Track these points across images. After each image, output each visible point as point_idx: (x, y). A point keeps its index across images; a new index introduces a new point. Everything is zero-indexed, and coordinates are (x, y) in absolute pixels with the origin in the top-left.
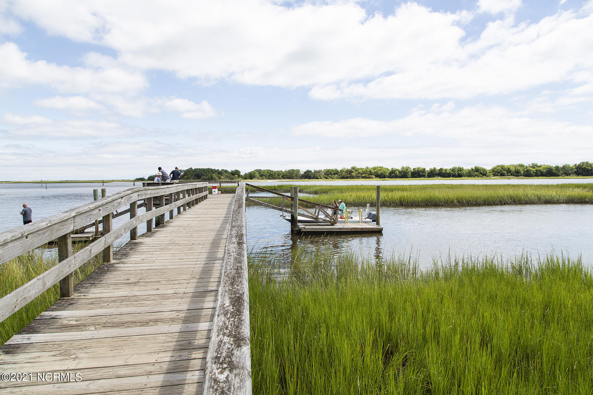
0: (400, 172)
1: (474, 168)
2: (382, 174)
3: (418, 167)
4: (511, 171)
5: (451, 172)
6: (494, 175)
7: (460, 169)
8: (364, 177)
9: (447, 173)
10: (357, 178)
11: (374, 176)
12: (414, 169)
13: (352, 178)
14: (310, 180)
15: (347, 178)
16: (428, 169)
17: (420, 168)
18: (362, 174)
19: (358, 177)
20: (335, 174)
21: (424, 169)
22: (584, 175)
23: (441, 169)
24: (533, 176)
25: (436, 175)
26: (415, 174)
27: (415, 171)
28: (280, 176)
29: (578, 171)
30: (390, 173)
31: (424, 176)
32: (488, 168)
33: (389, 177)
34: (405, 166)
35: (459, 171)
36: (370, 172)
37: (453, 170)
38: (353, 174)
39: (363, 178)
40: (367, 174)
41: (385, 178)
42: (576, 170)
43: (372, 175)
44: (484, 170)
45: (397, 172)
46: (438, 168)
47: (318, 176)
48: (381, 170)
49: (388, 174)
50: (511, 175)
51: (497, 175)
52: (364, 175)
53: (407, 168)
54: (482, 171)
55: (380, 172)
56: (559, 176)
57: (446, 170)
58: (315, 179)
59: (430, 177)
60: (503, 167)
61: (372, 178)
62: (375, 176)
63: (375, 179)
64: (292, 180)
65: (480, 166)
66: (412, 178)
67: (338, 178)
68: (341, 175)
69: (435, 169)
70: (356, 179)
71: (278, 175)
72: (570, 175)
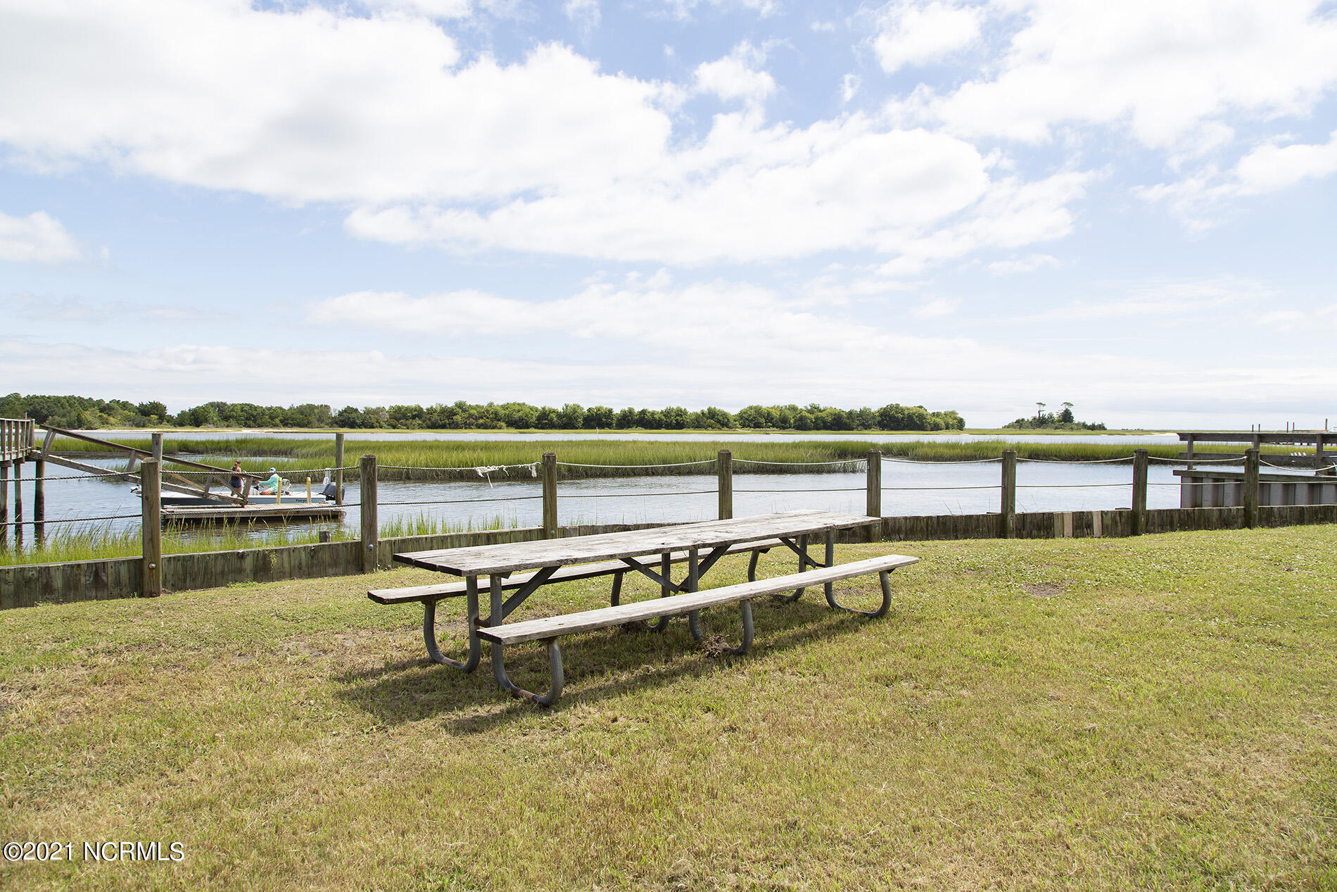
0: (559, 415)
1: (706, 410)
2: (521, 419)
3: (598, 405)
4: (772, 419)
5: (663, 417)
6: (743, 426)
7: (681, 413)
8: (482, 425)
9: (654, 419)
10: (466, 428)
11: (503, 424)
12: (589, 410)
13: (455, 426)
14: (352, 430)
15: (443, 427)
16: (617, 411)
17: (601, 407)
18: (477, 419)
19: (467, 426)
20: (414, 417)
21: (610, 411)
22: (892, 429)
23: (643, 412)
24: (810, 429)
25: (634, 423)
26: (591, 420)
27: (593, 415)
28: (277, 421)
29: (883, 420)
30: (539, 418)
31: (609, 426)
32: (733, 411)
33: (536, 427)
34: (571, 403)
35: (678, 415)
36: (496, 414)
37: (667, 413)
38: (458, 418)
39: (479, 427)
40: (488, 418)
41: (528, 428)
42: (879, 419)
43: (499, 420)
44: (725, 415)
45: (553, 415)
46: (637, 409)
47: (374, 421)
48: (519, 411)
49: (535, 419)
50: (773, 426)
51: (749, 426)
52: (481, 421)
53: (575, 409)
54: (721, 418)
55: (517, 416)
56: (852, 429)
57: (653, 414)
58: (366, 427)
59: (622, 428)
60: (758, 410)
61: (500, 428)
62: (506, 423)
63: (505, 430)
64: (310, 430)
65: (718, 408)
66: (586, 428)
67: (421, 427)
68: (430, 420)
69: (631, 411)
70: (464, 430)
71: (272, 418)
72: (870, 428)
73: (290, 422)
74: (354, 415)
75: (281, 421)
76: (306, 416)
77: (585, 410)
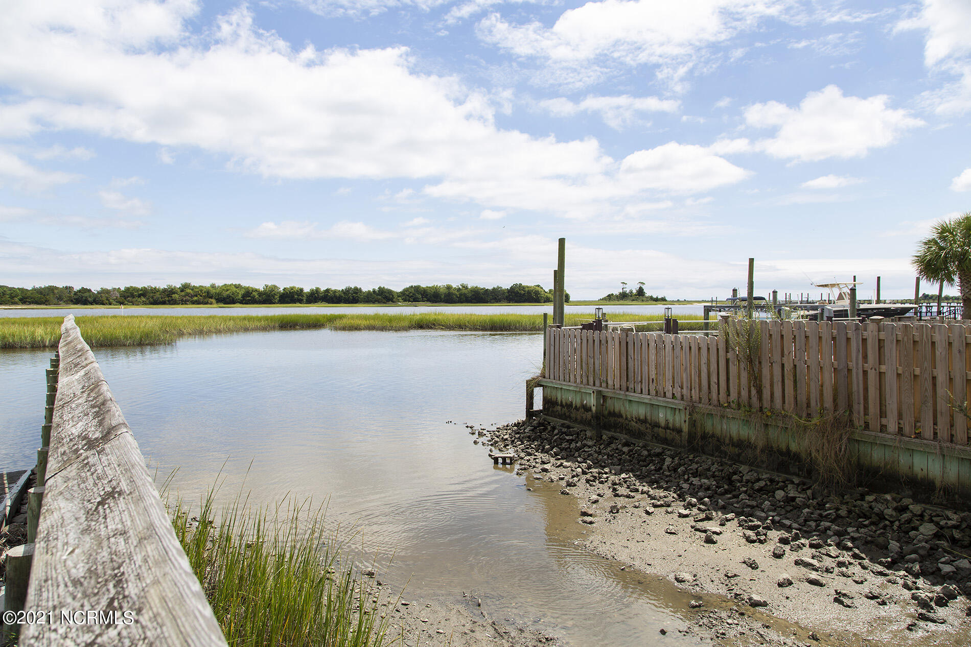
0: (261, 294)
1: (377, 289)
2: (229, 296)
3: (292, 285)
4: (427, 295)
5: (343, 295)
6: (405, 300)
7: (357, 291)
8: (196, 301)
9: (335, 296)
10: (182, 304)
11: (213, 301)
12: (284, 289)
13: (173, 302)
14: (86, 306)
15: (164, 303)
16: (307, 290)
17: (294, 287)
18: (192, 296)
19: (183, 302)
20: (139, 296)
21: (302, 290)
22: (516, 302)
23: (327, 291)
24: (455, 302)
25: (320, 299)
26: (286, 297)
27: (287, 293)
28: (16, 299)
29: (510, 295)
30: (244, 296)
31: (300, 301)
33: (241, 303)
34: (270, 284)
35: (355, 293)
36: (208, 292)
37: (347, 291)
38: (176, 296)
39: (193, 303)
40: (201, 296)
41: (234, 303)
42: (507, 294)
43: (211, 298)
44: (390, 292)
45: (255, 293)
46: (323, 288)
47: (104, 299)
48: (227, 290)
49: (240, 296)
50: (427, 301)
51: (409, 301)
52: (195, 298)
53: (273, 288)
54: (387, 295)
55: (225, 294)
56: (487, 302)
57: (335, 291)
58: (97, 304)
59: (310, 303)
60: (417, 289)
61: (211, 304)
62: (216, 299)
63: (215, 306)
64: (48, 307)
65: (386, 287)
66: (281, 303)
67: (145, 303)
68: (153, 297)
69: (317, 290)
70: (180, 306)
71: (12, 297)
72: (500, 301)
73: (28, 300)
74: (87, 294)
75: (21, 300)
76: (44, 296)
77: (281, 289)
